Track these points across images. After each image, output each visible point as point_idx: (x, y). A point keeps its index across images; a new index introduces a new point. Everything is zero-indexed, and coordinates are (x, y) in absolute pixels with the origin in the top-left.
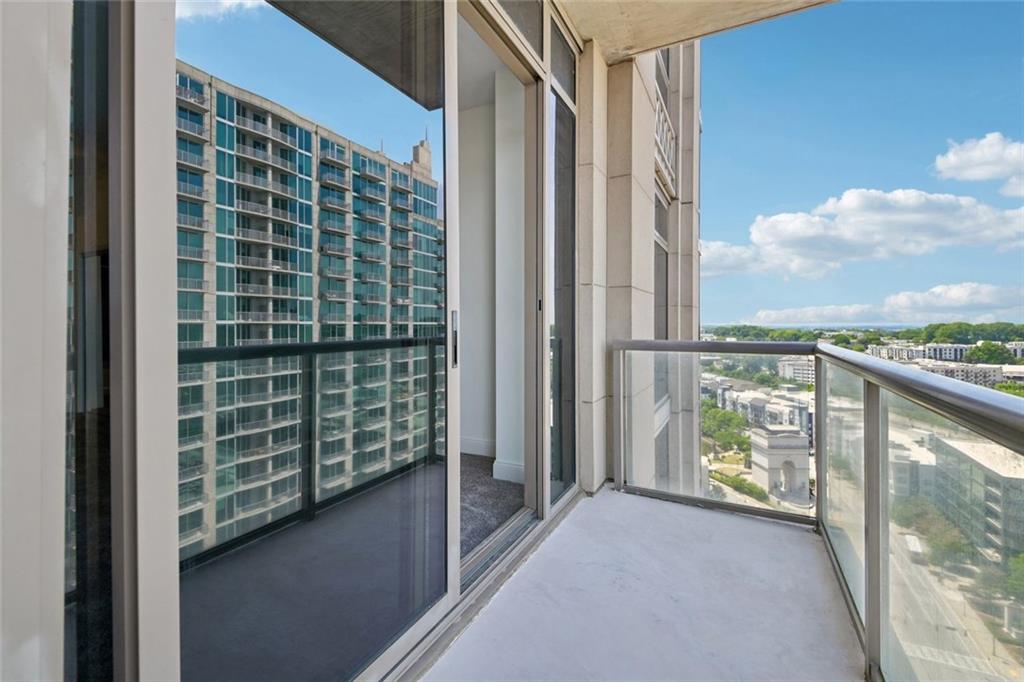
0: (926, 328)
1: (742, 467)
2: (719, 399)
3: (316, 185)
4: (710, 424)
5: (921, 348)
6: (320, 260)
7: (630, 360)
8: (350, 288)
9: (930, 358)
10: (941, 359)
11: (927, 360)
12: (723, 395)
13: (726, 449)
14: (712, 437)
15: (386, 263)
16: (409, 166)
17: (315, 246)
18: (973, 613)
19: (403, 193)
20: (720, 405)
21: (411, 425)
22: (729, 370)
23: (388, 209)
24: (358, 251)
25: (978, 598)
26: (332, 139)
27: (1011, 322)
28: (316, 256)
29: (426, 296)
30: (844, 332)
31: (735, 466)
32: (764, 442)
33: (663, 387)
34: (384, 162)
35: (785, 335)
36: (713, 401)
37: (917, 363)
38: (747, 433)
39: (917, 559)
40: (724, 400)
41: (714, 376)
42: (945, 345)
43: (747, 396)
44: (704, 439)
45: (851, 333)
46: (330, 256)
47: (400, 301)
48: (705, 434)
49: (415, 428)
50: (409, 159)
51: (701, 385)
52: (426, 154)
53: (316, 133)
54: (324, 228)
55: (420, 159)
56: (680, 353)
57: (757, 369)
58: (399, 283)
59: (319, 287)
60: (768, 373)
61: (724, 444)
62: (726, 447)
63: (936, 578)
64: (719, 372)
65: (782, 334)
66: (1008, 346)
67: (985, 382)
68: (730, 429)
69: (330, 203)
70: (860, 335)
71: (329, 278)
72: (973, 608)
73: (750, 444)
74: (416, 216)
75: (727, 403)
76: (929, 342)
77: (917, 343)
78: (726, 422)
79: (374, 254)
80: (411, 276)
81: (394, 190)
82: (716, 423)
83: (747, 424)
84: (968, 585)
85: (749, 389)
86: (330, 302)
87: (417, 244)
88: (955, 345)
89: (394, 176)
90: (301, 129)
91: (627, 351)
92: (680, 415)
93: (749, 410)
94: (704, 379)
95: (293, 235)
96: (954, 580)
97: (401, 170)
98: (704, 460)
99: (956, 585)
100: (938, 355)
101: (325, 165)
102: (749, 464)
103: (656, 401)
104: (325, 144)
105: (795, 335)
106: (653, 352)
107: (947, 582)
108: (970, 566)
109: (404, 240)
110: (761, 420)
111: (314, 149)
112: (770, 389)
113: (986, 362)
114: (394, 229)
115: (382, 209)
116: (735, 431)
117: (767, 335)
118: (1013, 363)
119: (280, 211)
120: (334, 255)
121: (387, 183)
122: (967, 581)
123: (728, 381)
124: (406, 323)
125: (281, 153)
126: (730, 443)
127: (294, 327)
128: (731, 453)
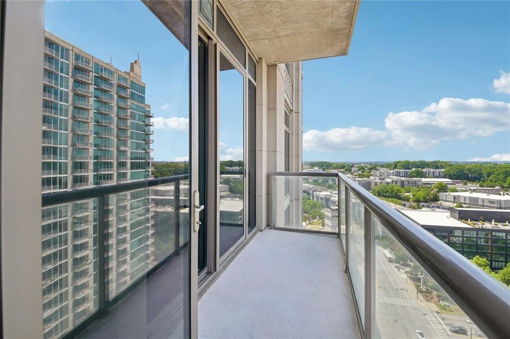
0: (394, 163)
1: (320, 226)
2: (311, 195)
3: (71, 80)
4: (307, 207)
5: (392, 171)
6: (73, 124)
7: (276, 179)
8: (91, 140)
9: (395, 176)
10: (399, 176)
11: (394, 177)
12: (313, 193)
13: (314, 219)
14: (308, 213)
15: (114, 126)
16: (128, 74)
17: (70, 116)
18: (410, 282)
19: (124, 88)
20: (311, 198)
21: (128, 218)
22: (315, 182)
23: (116, 96)
24: (97, 119)
25: (412, 276)
26: (82, 55)
27: (424, 160)
28: (70, 122)
29: (138, 146)
30: (362, 165)
31: (318, 226)
32: (330, 215)
33: (288, 190)
34: (113, 70)
35: (339, 166)
36: (309, 197)
37: (390, 178)
38: (323, 211)
39: (390, 261)
40: (313, 196)
41: (308, 185)
42: (401, 170)
43: (323, 194)
44: (304, 214)
45: (365, 165)
46: (79, 122)
47: (122, 148)
48: (305, 212)
49: (131, 220)
50: (128, 70)
51: (303, 189)
52: (138, 68)
53: (72, 50)
54: (75, 105)
55: (135, 70)
56: (294, 177)
57: (327, 182)
58: (122, 138)
59: (72, 140)
60: (331, 183)
61: (313, 216)
62: (314, 218)
63: (397, 269)
64: (311, 183)
65: (337, 165)
66: (424, 170)
67: (415, 186)
68: (316, 209)
69: (80, 91)
70: (369, 166)
71: (78, 135)
72: (410, 280)
73: (324, 216)
74: (132, 101)
75: (315, 197)
76: (395, 169)
77: (391, 169)
78: (314, 206)
79: (107, 121)
80: (129, 134)
81: (119, 86)
82: (310, 206)
83: (323, 207)
84: (408, 270)
85: (324, 191)
86: (79, 148)
87: (133, 116)
88: (405, 170)
89: (119, 79)
90: (62, 48)
91: (275, 176)
92: (294, 202)
93: (324, 200)
94: (304, 186)
95: (56, 109)
96: (403, 269)
97: (124, 75)
98: (304, 224)
99: (404, 271)
100: (398, 174)
101: (77, 69)
102: (323, 225)
103: (285, 195)
104: (77, 57)
105: (343, 166)
106: (284, 177)
107: (401, 270)
108: (409, 263)
109: (125, 114)
110: (329, 204)
111: (71, 60)
112: (332, 190)
113: (416, 177)
114: (119, 107)
115: (111, 96)
116: (318, 210)
117: (331, 166)
118: (425, 177)
119: (47, 94)
120: (82, 122)
121: (115, 82)
122: (408, 269)
123: (315, 187)
124: (126, 161)
125: (49, 60)
126: (316, 216)
127: (55, 164)
128: (316, 220)
